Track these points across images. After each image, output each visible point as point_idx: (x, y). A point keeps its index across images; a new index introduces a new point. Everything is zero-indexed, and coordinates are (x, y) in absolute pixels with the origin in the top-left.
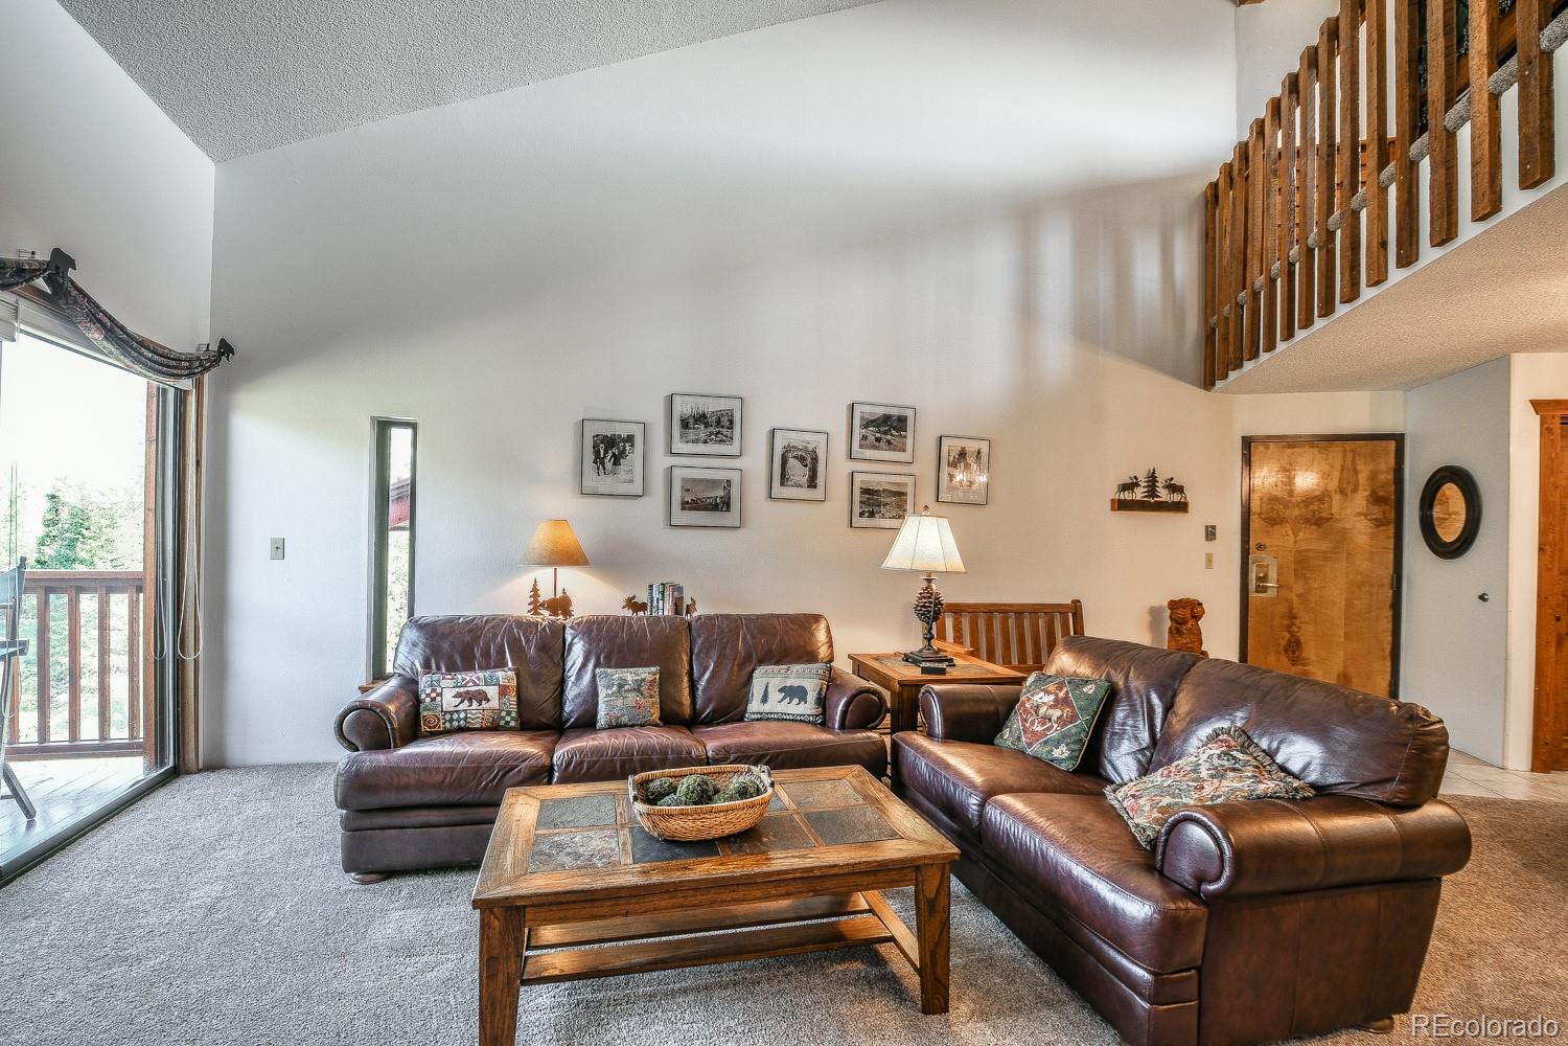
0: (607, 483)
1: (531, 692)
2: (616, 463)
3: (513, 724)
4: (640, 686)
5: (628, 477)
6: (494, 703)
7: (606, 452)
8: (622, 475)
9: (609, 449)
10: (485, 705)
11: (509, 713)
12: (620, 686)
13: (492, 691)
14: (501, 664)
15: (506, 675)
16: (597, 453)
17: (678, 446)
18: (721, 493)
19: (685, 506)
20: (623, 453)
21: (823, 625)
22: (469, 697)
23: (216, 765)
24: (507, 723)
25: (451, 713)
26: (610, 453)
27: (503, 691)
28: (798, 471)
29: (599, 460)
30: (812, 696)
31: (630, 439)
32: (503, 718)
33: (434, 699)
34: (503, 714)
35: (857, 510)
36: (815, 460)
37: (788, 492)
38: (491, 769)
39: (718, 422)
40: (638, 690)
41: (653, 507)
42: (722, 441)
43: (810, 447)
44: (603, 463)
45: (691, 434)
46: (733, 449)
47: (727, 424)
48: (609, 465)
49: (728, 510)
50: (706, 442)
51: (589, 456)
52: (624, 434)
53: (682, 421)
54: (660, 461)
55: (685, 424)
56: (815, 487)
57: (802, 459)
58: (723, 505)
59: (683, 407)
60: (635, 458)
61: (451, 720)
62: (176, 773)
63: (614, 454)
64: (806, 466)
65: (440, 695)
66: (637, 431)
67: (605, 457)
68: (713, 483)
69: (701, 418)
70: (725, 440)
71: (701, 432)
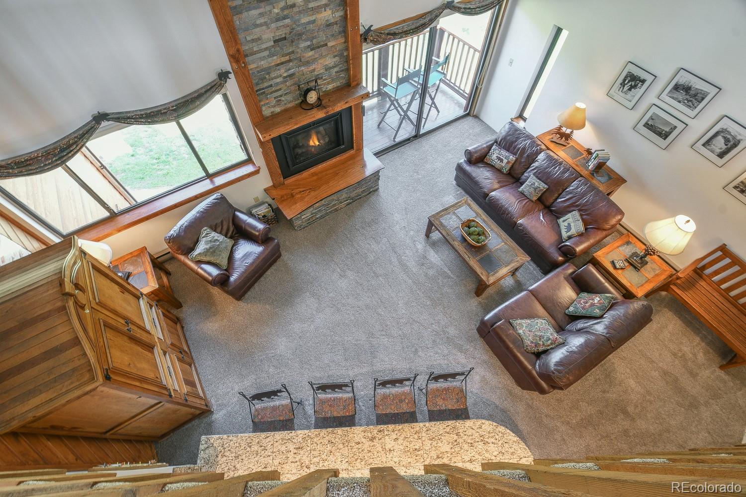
0: (620, 96)
1: (516, 167)
2: (630, 89)
3: (505, 173)
4: (536, 189)
5: (630, 98)
6: (503, 165)
7: (629, 82)
8: (628, 96)
9: (632, 81)
10: (501, 163)
11: (505, 169)
12: (532, 185)
13: (505, 161)
14: (515, 154)
15: (512, 158)
16: (624, 80)
17: (665, 96)
18: (667, 129)
19: (646, 125)
20: (635, 87)
22: (499, 159)
25: (492, 161)
26: (630, 84)
27: (508, 162)
29: (623, 84)
30: (569, 234)
31: (643, 81)
32: (503, 170)
33: (492, 154)
35: (735, 184)
39: (695, 95)
40: (535, 189)
41: (635, 116)
42: (690, 106)
44: (624, 86)
45: (676, 95)
46: (692, 113)
47: (700, 99)
48: (626, 88)
49: (665, 139)
50: (679, 102)
51: (620, 80)
52: (642, 78)
53: (676, 85)
54: (651, 98)
55: (677, 88)
58: (664, 135)
59: (682, 78)
60: (638, 92)
62: (468, 115)
63: (631, 85)
65: (494, 154)
66: (649, 79)
67: (627, 84)
68: (667, 123)
69: (687, 89)
70: (692, 107)
71: (681, 95)
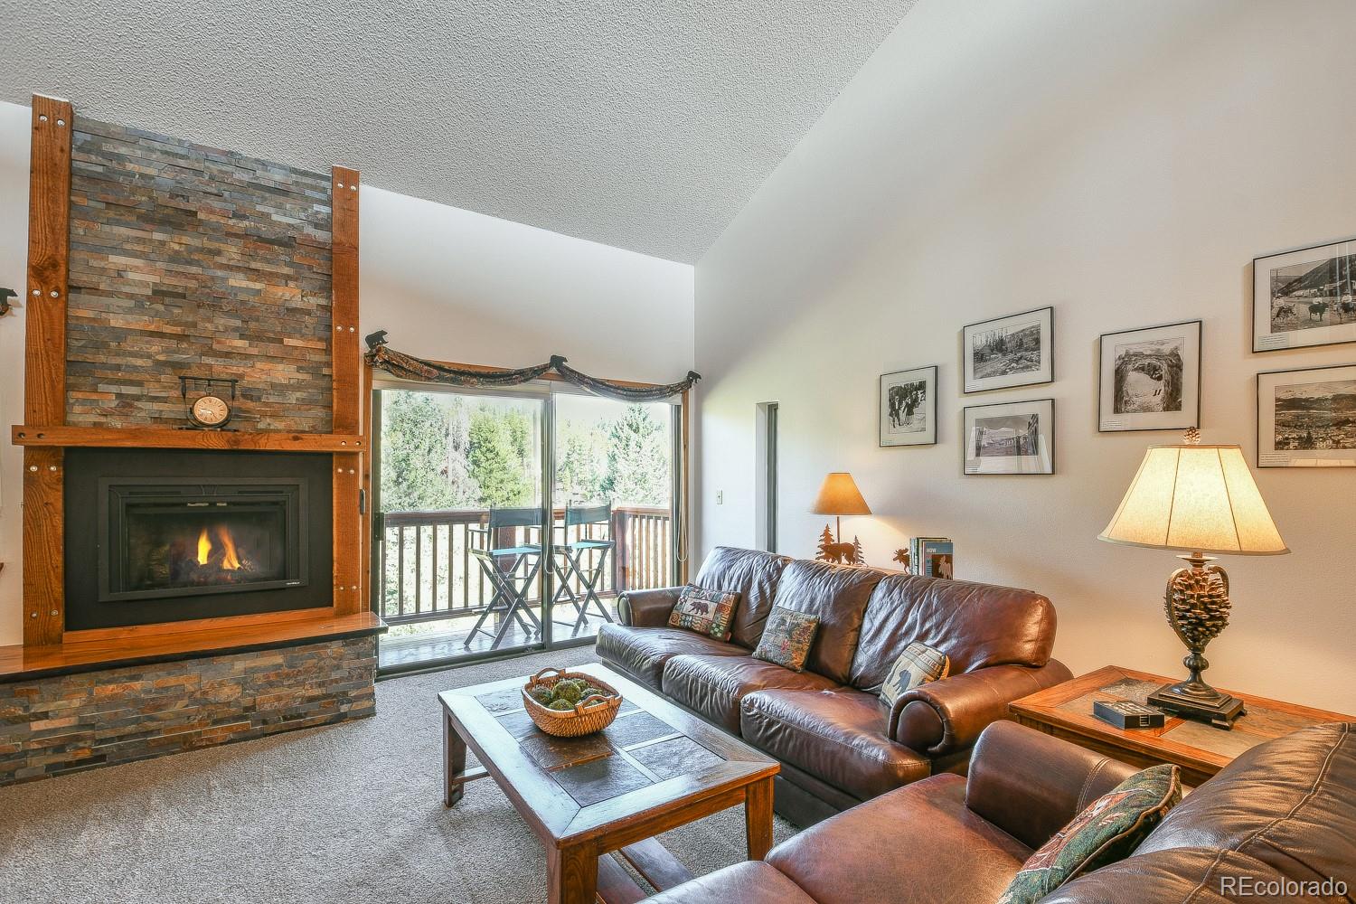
0: (902, 435)
2: (910, 413)
3: (719, 635)
5: (921, 426)
6: (710, 616)
7: (900, 403)
8: (915, 424)
9: (904, 400)
10: (704, 616)
11: (718, 626)
16: (892, 405)
17: (973, 383)
18: (1023, 432)
19: (981, 451)
20: (915, 402)
21: (1038, 613)
22: (699, 606)
24: (716, 633)
25: (686, 615)
26: (904, 404)
27: (720, 608)
28: (1143, 387)
29: (894, 412)
31: (922, 386)
32: (713, 629)
33: (681, 604)
34: (714, 625)
35: (1269, 435)
36: (1177, 367)
37: (1126, 420)
39: (1020, 345)
40: (790, 632)
41: (948, 452)
42: (1027, 367)
43: (1167, 349)
44: (897, 415)
45: (988, 367)
46: (1043, 373)
47: (1032, 345)
48: (903, 415)
49: (1036, 452)
50: (1004, 373)
51: (886, 409)
52: (916, 383)
53: (976, 354)
54: (953, 402)
55: (980, 357)
56: (1178, 408)
57: (1152, 371)
58: (1028, 446)
59: (979, 338)
60: (926, 406)
61: (684, 621)
63: (907, 403)
64: (1159, 378)
65: (686, 601)
66: (928, 377)
67: (899, 408)
68: (1015, 421)
69: (999, 346)
70: (1033, 364)
71: (998, 362)
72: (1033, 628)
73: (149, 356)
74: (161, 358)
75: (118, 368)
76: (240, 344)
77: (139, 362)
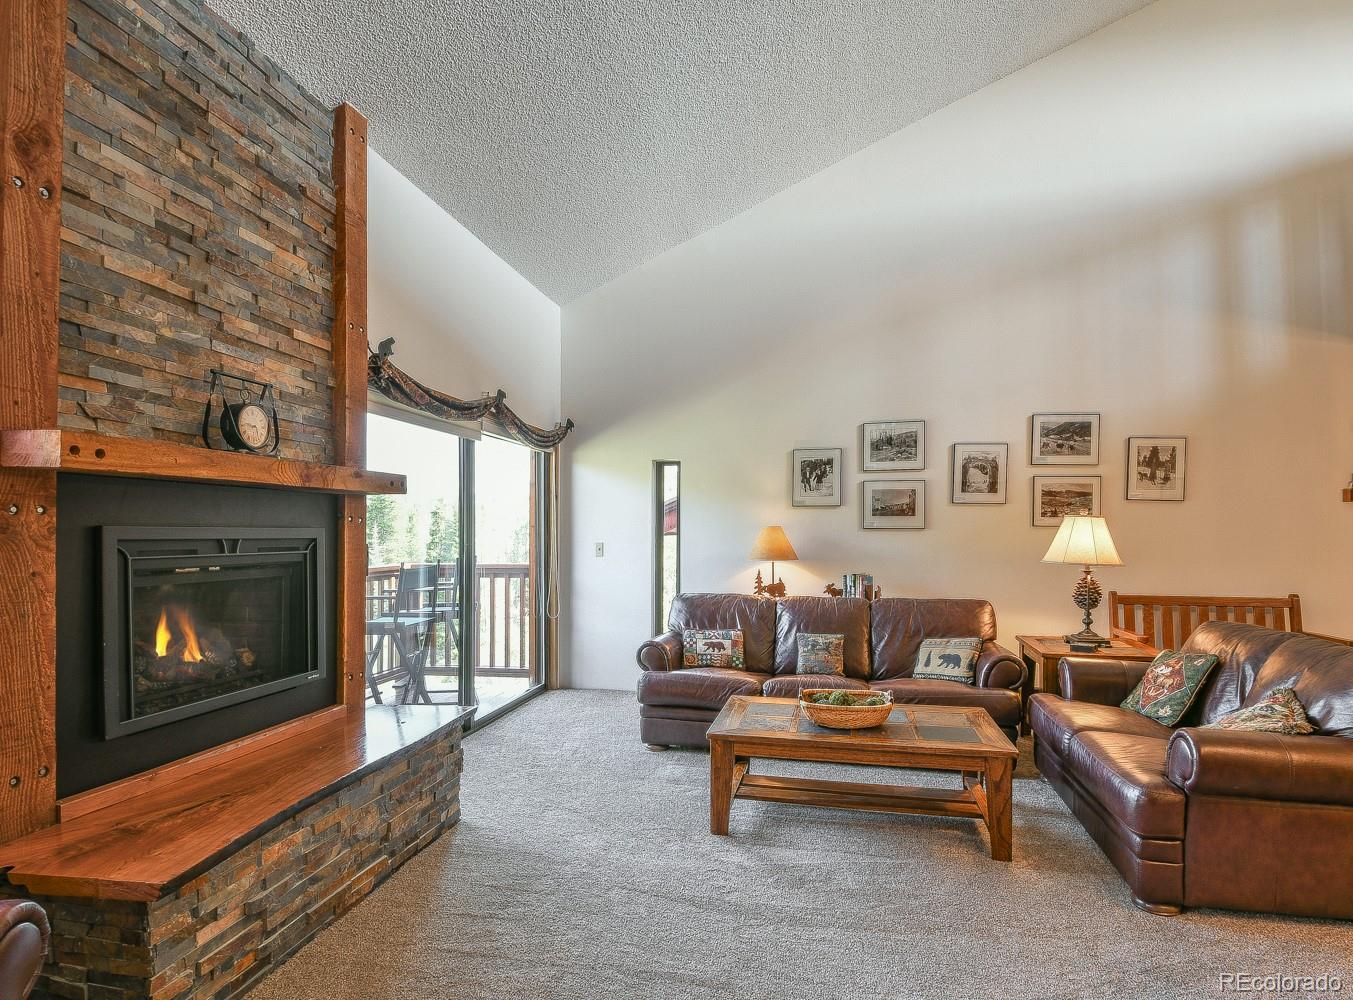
0: (812, 497)
1: (753, 647)
2: (819, 481)
3: (740, 666)
4: (828, 647)
5: (829, 491)
6: (729, 651)
7: (811, 473)
8: (824, 490)
9: (815, 471)
10: (722, 652)
11: (738, 659)
12: (813, 646)
13: (727, 643)
14: (733, 626)
15: (736, 634)
16: (804, 474)
17: (869, 464)
18: (907, 500)
19: (876, 512)
20: (824, 474)
21: (988, 609)
22: (713, 646)
23: (567, 686)
24: (737, 665)
25: (702, 655)
26: (814, 474)
27: (735, 644)
28: (978, 478)
29: (806, 480)
30: (964, 663)
31: (830, 462)
32: (734, 662)
33: (691, 646)
34: (734, 659)
35: (1039, 510)
36: (995, 468)
37: (968, 497)
38: (724, 687)
39: (904, 443)
40: (827, 649)
41: (850, 513)
42: (908, 458)
43: (990, 457)
44: (808, 482)
45: (883, 454)
46: (917, 463)
47: (912, 444)
48: (813, 483)
49: (913, 514)
50: (892, 460)
51: (798, 476)
52: (825, 459)
53: (872, 444)
54: (855, 478)
55: (875, 447)
56: (996, 492)
57: (982, 469)
58: (910, 510)
59: (873, 433)
60: (833, 478)
61: (702, 660)
62: (546, 689)
63: (817, 475)
64: (986, 474)
65: (696, 643)
66: (835, 456)
67: (810, 477)
68: (900, 493)
69: (889, 441)
70: (910, 457)
71: (887, 451)
72: (986, 618)
73: (153, 328)
74: (167, 333)
75: (113, 339)
76: (250, 327)
77: (140, 335)
